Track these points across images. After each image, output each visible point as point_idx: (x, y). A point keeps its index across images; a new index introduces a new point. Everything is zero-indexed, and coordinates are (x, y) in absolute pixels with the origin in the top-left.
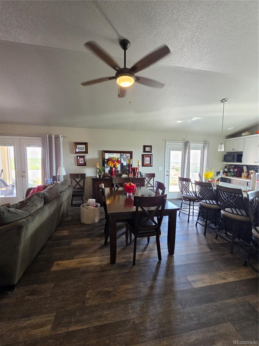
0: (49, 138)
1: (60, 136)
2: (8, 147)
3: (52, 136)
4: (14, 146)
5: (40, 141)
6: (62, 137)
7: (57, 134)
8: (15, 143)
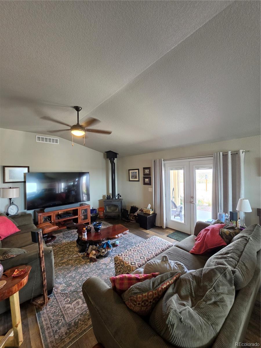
0: (223, 157)
1: (241, 151)
2: (179, 171)
3: (227, 153)
4: (184, 170)
5: (212, 162)
6: (244, 153)
7: (235, 149)
8: (185, 166)
